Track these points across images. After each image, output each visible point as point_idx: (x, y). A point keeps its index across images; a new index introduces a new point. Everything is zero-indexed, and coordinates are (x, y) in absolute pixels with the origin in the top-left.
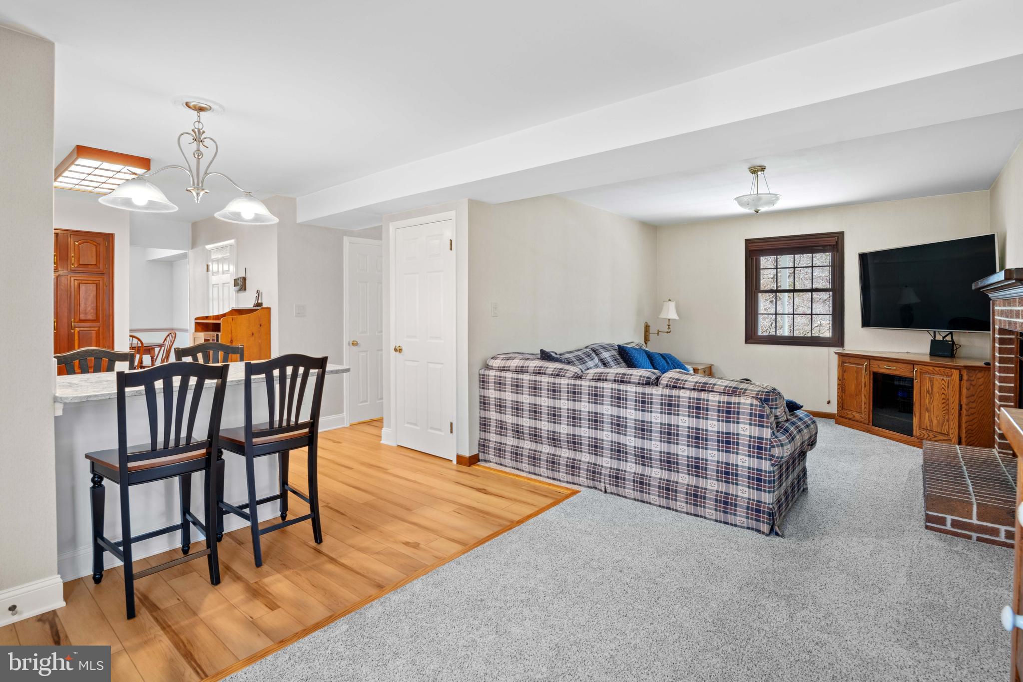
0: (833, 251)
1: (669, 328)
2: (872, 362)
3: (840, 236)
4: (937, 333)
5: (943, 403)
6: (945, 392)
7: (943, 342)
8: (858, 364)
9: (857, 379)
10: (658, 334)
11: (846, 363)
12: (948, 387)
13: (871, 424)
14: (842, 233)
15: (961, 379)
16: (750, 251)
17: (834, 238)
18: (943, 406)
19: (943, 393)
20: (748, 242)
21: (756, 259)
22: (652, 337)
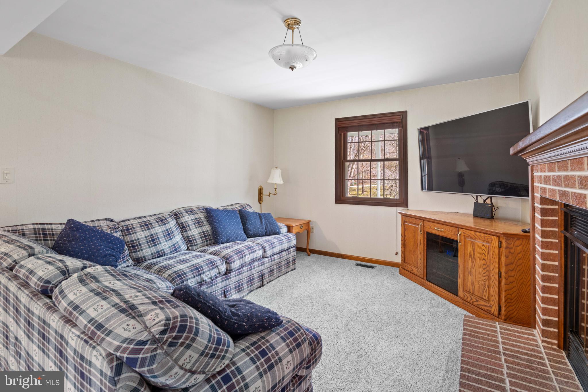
0: (399, 128)
1: (276, 191)
2: (426, 223)
3: (404, 114)
4: (479, 197)
5: (484, 269)
6: (486, 258)
7: (484, 205)
8: (415, 224)
9: (414, 236)
10: (269, 196)
11: (407, 222)
12: (488, 253)
13: (425, 278)
14: (406, 112)
15: (500, 246)
16: (339, 128)
17: (400, 116)
18: (484, 271)
19: (484, 259)
20: (338, 121)
21: (344, 134)
22: (264, 198)
